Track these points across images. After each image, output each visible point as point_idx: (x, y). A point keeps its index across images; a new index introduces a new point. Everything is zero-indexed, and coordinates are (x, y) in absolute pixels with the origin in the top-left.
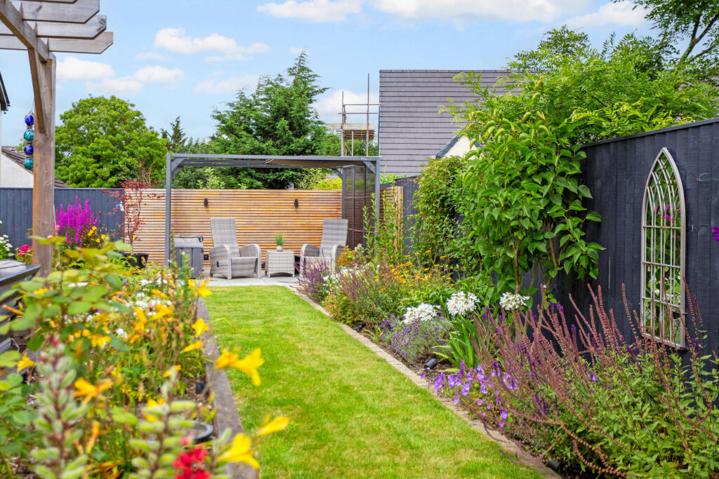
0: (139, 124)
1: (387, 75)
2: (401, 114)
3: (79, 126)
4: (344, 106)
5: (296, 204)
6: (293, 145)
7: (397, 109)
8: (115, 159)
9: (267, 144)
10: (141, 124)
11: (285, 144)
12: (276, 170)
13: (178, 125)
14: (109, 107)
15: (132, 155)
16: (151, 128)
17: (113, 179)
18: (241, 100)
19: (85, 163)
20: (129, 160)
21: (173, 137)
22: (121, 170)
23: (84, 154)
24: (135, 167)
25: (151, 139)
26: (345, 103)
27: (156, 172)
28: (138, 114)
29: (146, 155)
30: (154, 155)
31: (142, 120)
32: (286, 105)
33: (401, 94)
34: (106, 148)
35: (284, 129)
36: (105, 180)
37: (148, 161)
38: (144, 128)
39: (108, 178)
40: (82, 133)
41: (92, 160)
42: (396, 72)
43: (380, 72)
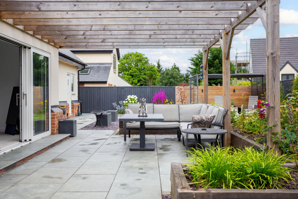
0: (146, 62)
1: (254, 41)
2: (260, 56)
3: (125, 64)
4: (237, 54)
5: (234, 91)
6: (220, 69)
7: (258, 54)
8: (139, 76)
9: (211, 69)
10: (147, 62)
11: (217, 69)
12: (214, 79)
13: (159, 62)
14: (136, 56)
15: (145, 74)
16: (151, 64)
17: (139, 84)
18: (199, 53)
19: (128, 78)
20: (144, 76)
21: (157, 67)
22: (141, 80)
23: (128, 75)
24: (146, 79)
25: (152, 68)
26: (237, 53)
27: (154, 81)
28: (146, 58)
29: (150, 74)
30: (153, 74)
31: (148, 60)
32: (218, 54)
33: (260, 48)
34: (135, 72)
35: (217, 63)
36: (136, 84)
37: (151, 76)
38: (149, 64)
39: (137, 84)
40: (126, 66)
41: (131, 77)
42: (257, 39)
43: (251, 40)
